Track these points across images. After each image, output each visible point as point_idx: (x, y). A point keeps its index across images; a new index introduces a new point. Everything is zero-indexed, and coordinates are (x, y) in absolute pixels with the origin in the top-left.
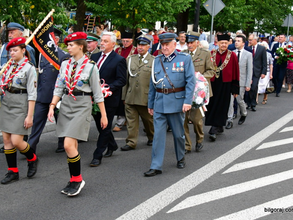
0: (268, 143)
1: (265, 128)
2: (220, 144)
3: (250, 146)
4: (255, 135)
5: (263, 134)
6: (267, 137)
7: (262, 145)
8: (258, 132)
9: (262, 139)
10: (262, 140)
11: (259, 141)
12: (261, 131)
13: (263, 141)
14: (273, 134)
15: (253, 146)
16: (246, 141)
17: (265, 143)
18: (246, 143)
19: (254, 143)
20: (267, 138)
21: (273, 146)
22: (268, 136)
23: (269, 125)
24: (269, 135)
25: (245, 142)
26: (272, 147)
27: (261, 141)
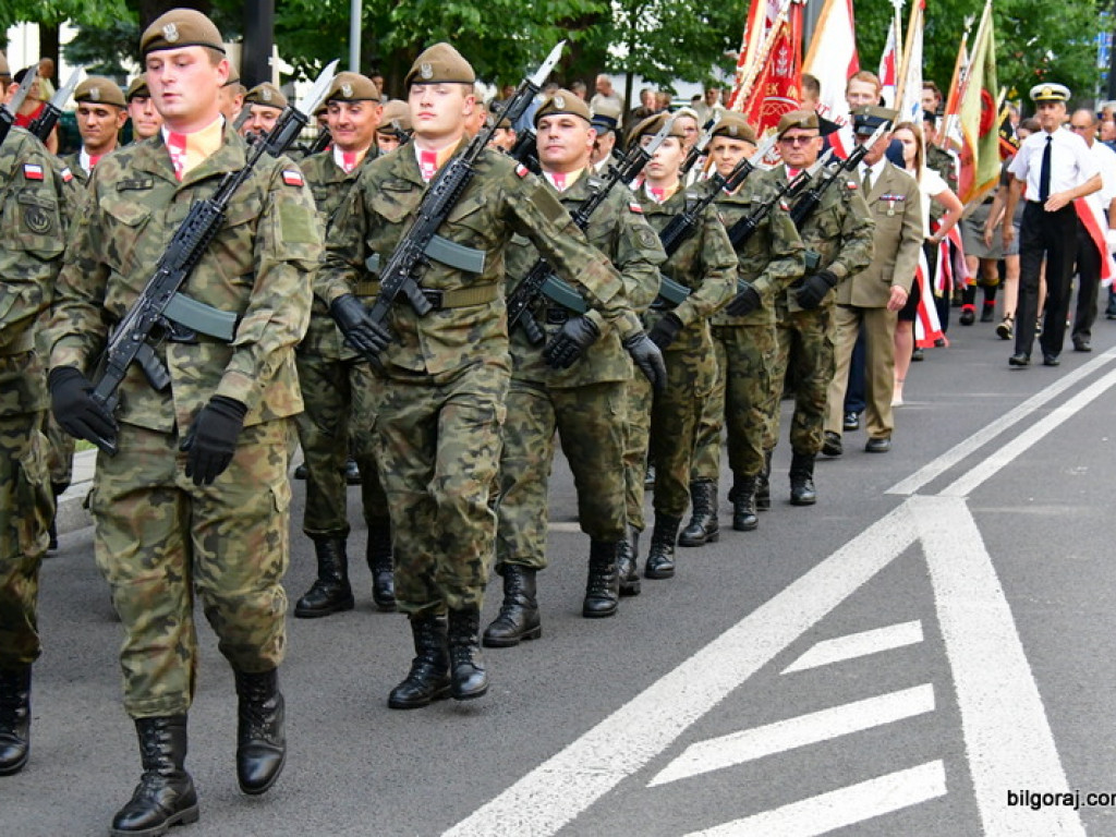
0: (723, 738)
1: (701, 654)
2: (435, 765)
3: (617, 763)
4: (640, 696)
5: (689, 687)
6: (712, 704)
7: (683, 756)
8: (655, 679)
9: (681, 720)
10: (685, 726)
11: (664, 731)
12: (678, 669)
13: (687, 731)
14: (746, 686)
15: (634, 763)
16: (589, 735)
17: (702, 739)
18: (590, 751)
19: (634, 747)
20: (714, 709)
21: (748, 757)
22: (718, 696)
23: (724, 630)
24: (725, 693)
25: (580, 741)
26: (746, 764)
27: (679, 732)
